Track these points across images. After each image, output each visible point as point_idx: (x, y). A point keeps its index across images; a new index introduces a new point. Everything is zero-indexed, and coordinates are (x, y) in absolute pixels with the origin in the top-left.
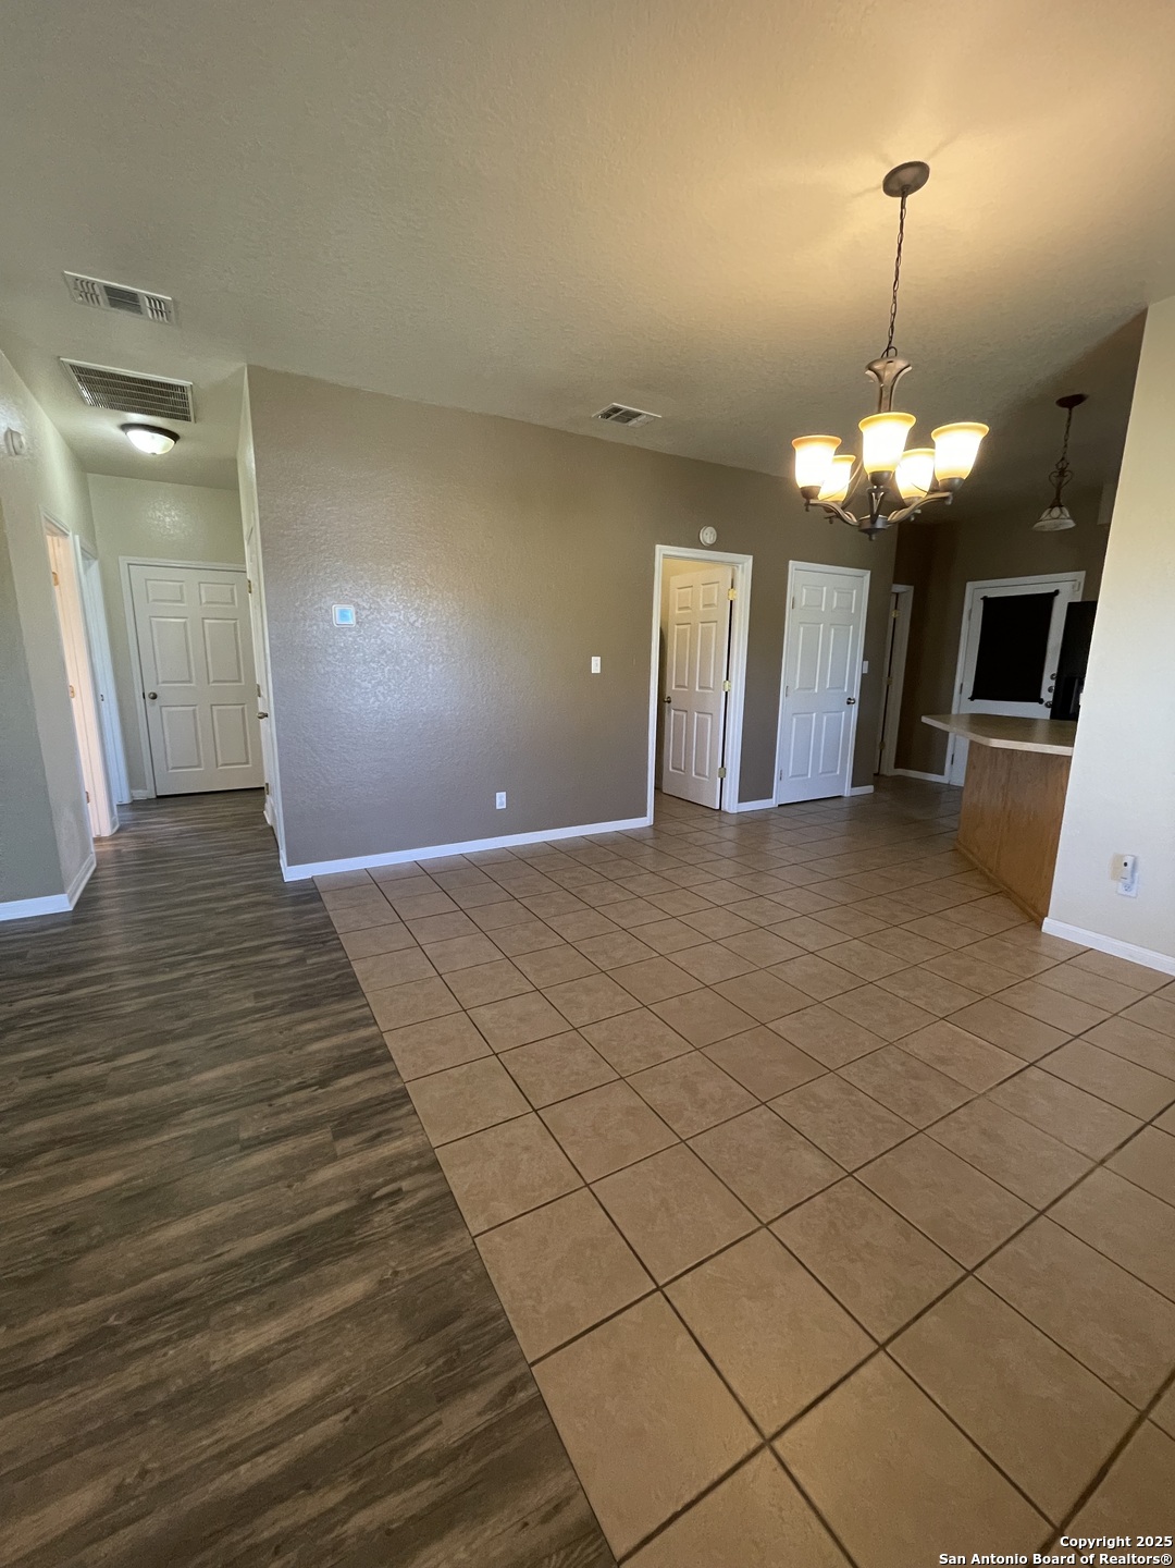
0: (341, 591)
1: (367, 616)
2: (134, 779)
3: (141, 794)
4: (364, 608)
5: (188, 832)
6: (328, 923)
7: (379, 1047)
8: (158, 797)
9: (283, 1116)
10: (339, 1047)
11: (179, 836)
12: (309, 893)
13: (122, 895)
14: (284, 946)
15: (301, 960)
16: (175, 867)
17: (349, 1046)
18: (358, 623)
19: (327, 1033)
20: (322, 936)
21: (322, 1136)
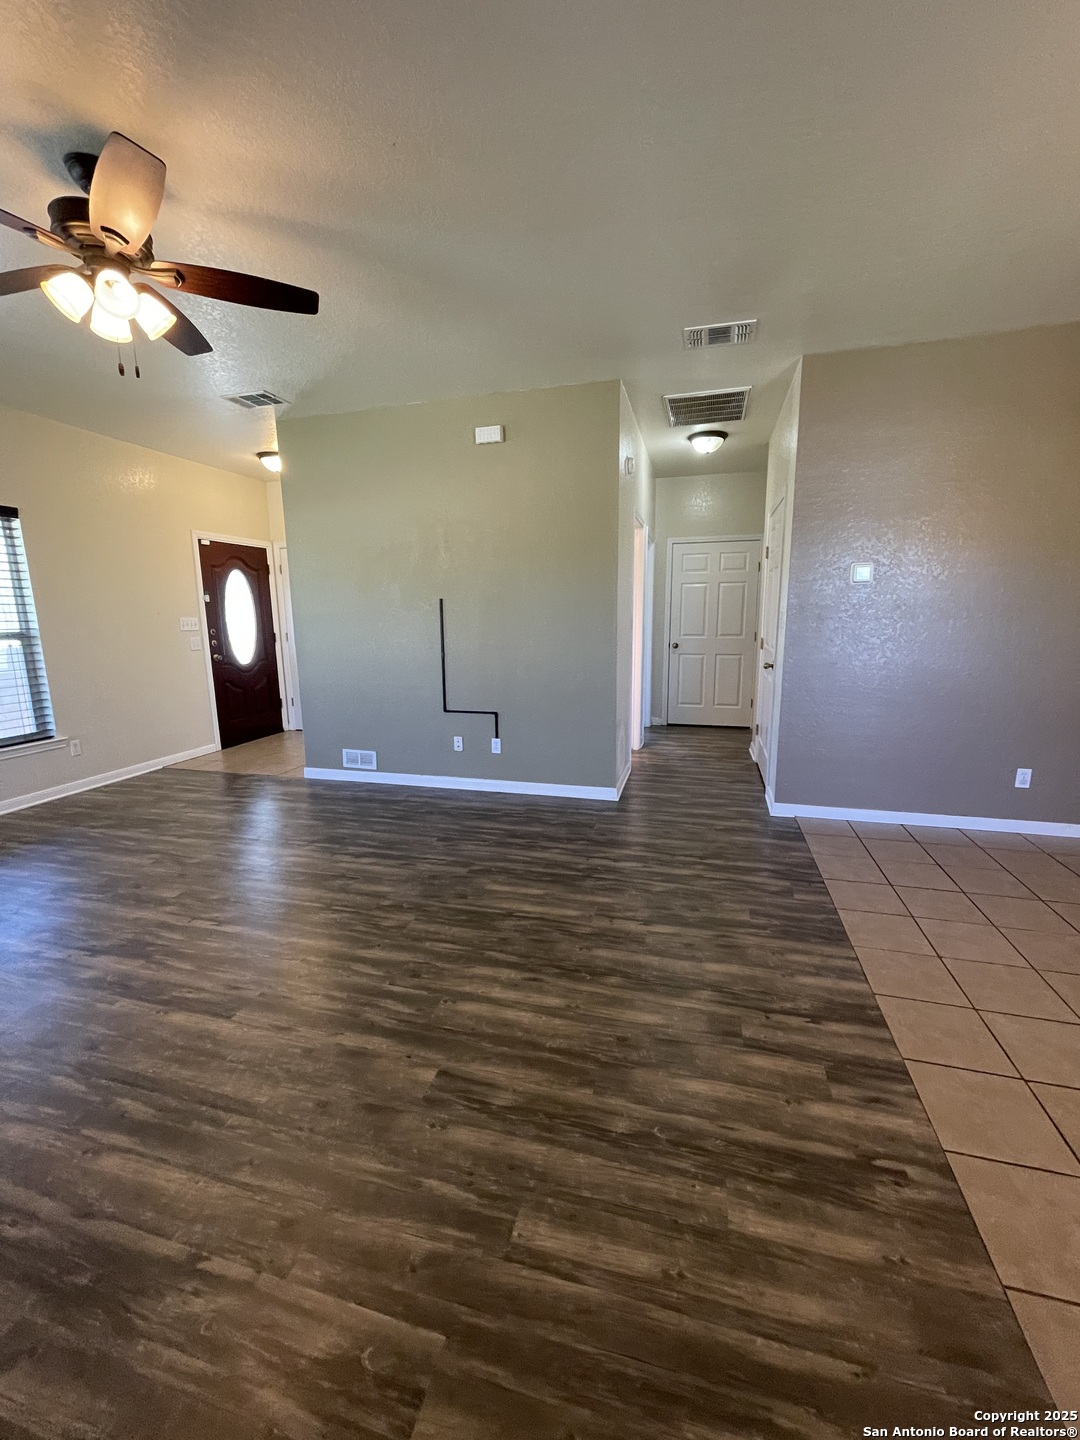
0: (863, 550)
1: (885, 573)
2: (655, 710)
3: (658, 721)
4: (884, 565)
5: (691, 756)
6: (813, 865)
7: (872, 1008)
8: (669, 725)
9: (780, 1033)
10: (829, 990)
11: (683, 758)
12: (792, 832)
13: (647, 797)
14: (773, 875)
15: (788, 893)
16: (681, 783)
17: (840, 992)
18: (875, 579)
19: (818, 972)
20: (806, 875)
21: (818, 1071)
